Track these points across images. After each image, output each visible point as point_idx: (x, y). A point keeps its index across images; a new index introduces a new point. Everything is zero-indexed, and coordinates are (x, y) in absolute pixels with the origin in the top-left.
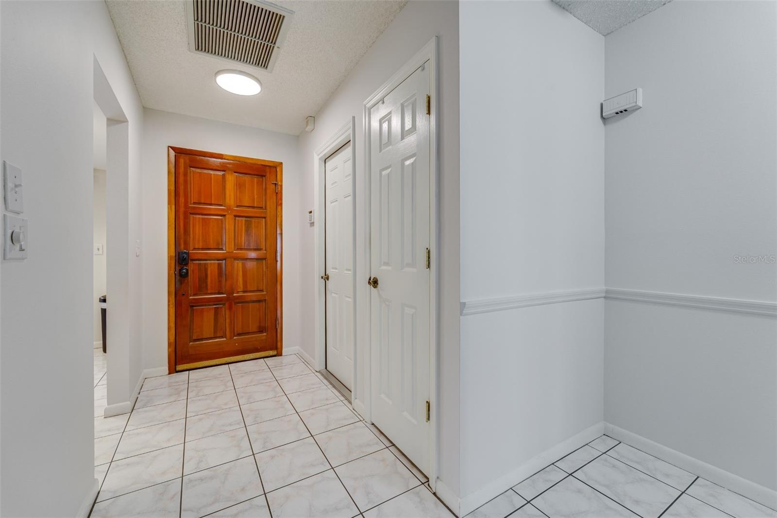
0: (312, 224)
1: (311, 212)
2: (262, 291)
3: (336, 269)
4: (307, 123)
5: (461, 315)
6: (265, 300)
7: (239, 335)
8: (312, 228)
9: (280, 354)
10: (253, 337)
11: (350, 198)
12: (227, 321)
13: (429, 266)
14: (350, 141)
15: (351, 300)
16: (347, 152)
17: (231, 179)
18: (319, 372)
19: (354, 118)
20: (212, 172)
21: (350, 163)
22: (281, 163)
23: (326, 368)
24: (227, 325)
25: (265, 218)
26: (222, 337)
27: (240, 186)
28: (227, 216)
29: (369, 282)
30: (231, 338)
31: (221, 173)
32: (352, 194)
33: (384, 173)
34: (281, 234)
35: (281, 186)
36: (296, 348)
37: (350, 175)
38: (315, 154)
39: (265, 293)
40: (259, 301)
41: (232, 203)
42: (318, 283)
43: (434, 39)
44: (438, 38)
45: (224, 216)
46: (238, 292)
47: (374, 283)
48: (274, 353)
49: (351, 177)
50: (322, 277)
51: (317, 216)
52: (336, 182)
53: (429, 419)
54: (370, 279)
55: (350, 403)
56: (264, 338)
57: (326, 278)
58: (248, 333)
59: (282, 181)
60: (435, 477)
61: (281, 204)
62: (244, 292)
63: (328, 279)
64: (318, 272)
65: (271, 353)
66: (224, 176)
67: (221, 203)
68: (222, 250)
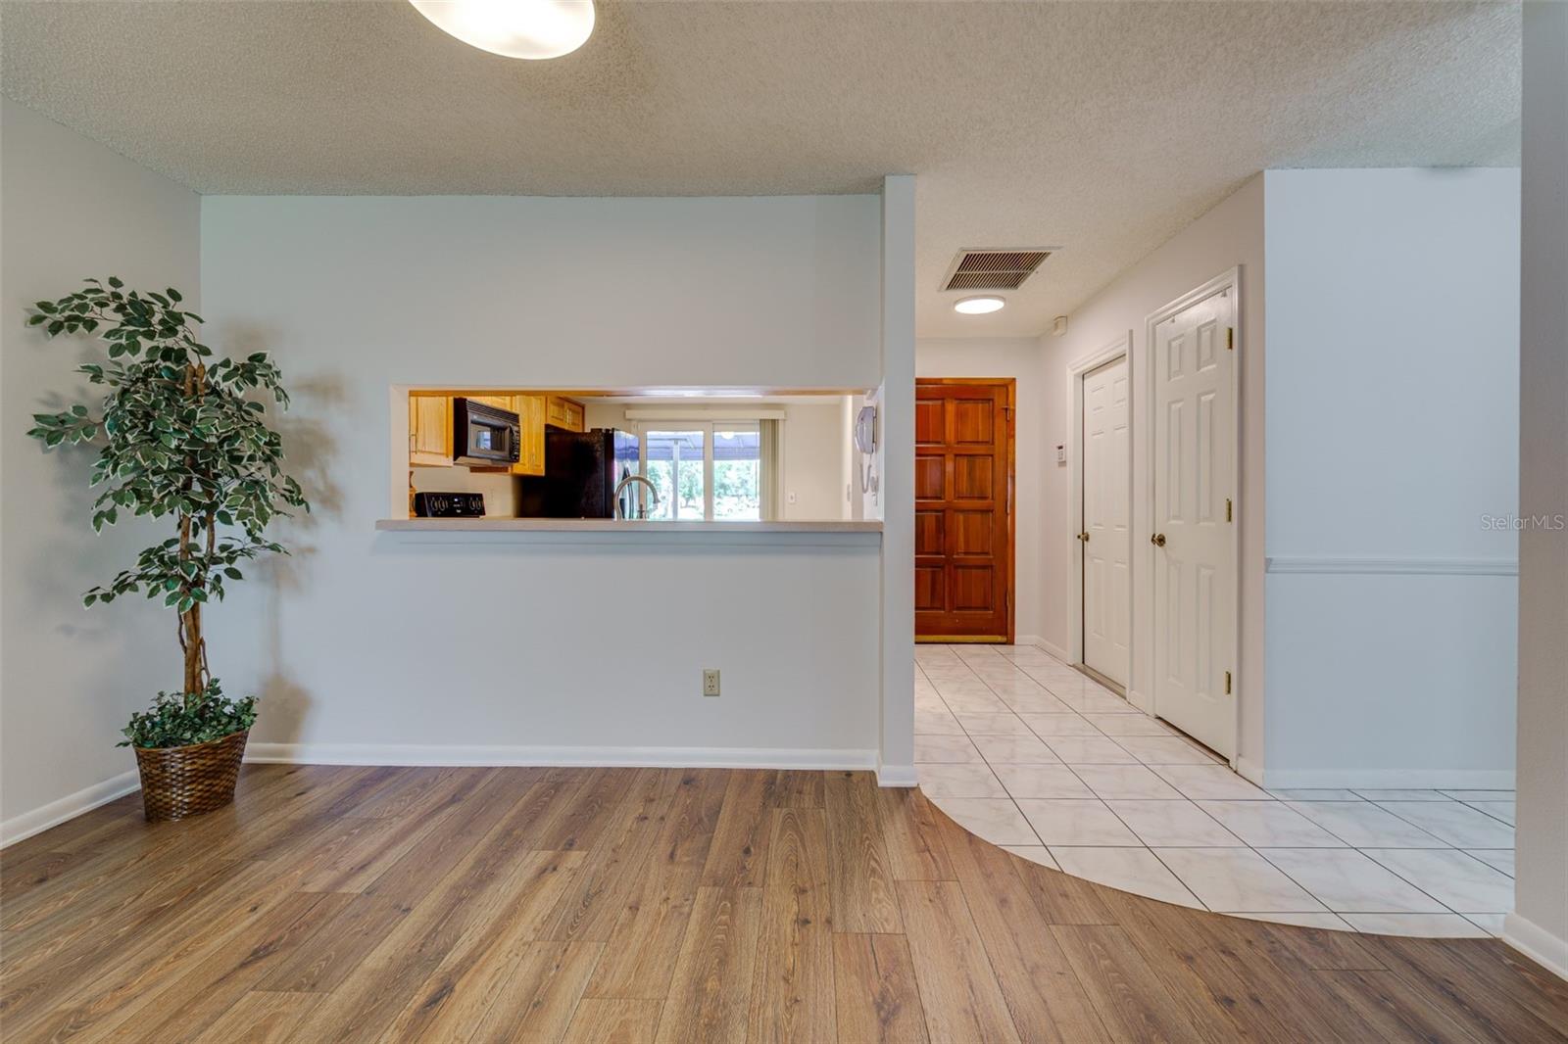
0: (1063, 464)
1: (1061, 448)
2: (987, 553)
3: (1100, 525)
4: (1056, 325)
5: (1267, 571)
6: (992, 566)
7: (959, 608)
8: (1063, 469)
9: (1011, 642)
10: (975, 614)
11: (1125, 431)
12: (947, 589)
13: (1230, 519)
14: (1124, 355)
15: (1125, 567)
16: (1121, 369)
17: (951, 407)
18: (1074, 666)
19: (1131, 332)
20: (930, 403)
21: (1125, 383)
22: (1014, 379)
23: (1083, 662)
24: (946, 594)
25: (992, 456)
26: (940, 609)
27: (960, 416)
28: (947, 456)
29: (1153, 540)
30: (950, 611)
31: (940, 402)
32: (1127, 425)
33: (1173, 406)
34: (1013, 478)
35: (1014, 411)
36: (1034, 638)
37: (1123, 400)
38: (1068, 370)
39: (991, 557)
40: (984, 567)
41: (953, 438)
42: (1072, 545)
43: (1236, 269)
44: (1242, 269)
45: (943, 455)
46: (958, 554)
47: (1161, 541)
48: (1004, 639)
49: (1125, 404)
50: (1079, 537)
51: (1071, 453)
52: (1101, 408)
53: (1229, 692)
54: (1154, 536)
55: (1125, 698)
56: (990, 617)
57: (1085, 538)
58: (970, 608)
59: (1014, 405)
60: (1235, 755)
61: (1013, 436)
62: (966, 553)
63: (1087, 539)
64: (1072, 528)
65: (999, 638)
66: (943, 405)
67: (939, 440)
68: (940, 498)
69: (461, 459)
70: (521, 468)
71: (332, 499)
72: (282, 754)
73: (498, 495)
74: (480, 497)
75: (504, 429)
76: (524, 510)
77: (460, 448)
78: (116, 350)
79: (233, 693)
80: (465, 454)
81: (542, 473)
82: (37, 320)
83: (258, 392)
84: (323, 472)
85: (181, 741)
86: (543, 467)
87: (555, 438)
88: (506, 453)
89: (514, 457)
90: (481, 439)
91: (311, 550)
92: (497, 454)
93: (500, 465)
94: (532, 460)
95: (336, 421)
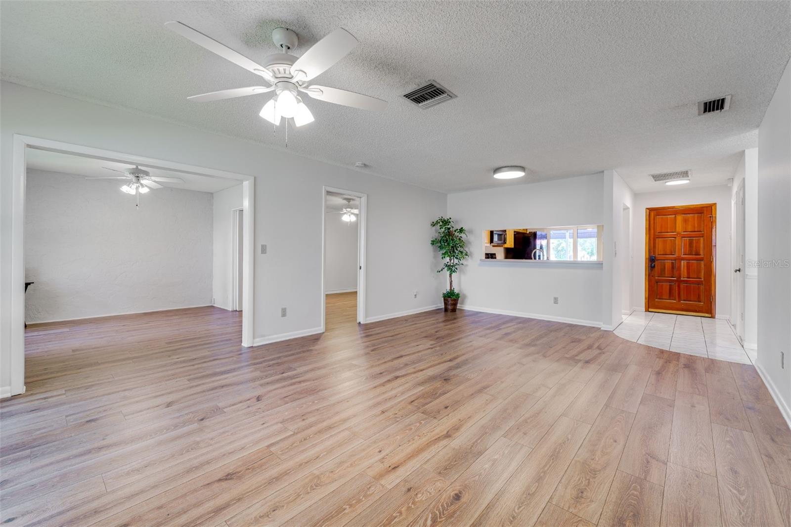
2: (700, 278)
4: (729, 182)
6: (703, 284)
7: (684, 301)
9: (713, 317)
10: (693, 304)
12: (677, 292)
17: (680, 217)
20: (668, 216)
22: (715, 204)
24: (677, 295)
25: (703, 236)
26: (674, 300)
27: (685, 220)
28: (677, 237)
30: (679, 301)
31: (674, 216)
35: (716, 217)
36: (727, 316)
39: (703, 280)
40: (698, 285)
41: (680, 230)
45: (675, 238)
46: (684, 278)
48: (710, 316)
56: (702, 305)
57: (739, 271)
58: (691, 301)
59: (716, 214)
62: (687, 278)
65: (707, 315)
66: (675, 217)
67: (673, 231)
68: (674, 255)
69: (492, 244)
70: (507, 245)
71: (471, 254)
72: (461, 307)
73: (500, 253)
74: (495, 254)
75: (502, 235)
76: (507, 257)
77: (492, 241)
78: (440, 228)
79: (456, 291)
80: (493, 243)
81: (513, 247)
82: (432, 225)
83: (462, 235)
84: (469, 249)
85: (450, 297)
86: (513, 245)
87: (517, 236)
88: (503, 241)
89: (505, 243)
90: (496, 238)
91: (467, 265)
92: (500, 242)
93: (501, 245)
94: (510, 243)
95: (471, 238)
